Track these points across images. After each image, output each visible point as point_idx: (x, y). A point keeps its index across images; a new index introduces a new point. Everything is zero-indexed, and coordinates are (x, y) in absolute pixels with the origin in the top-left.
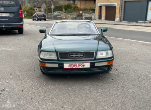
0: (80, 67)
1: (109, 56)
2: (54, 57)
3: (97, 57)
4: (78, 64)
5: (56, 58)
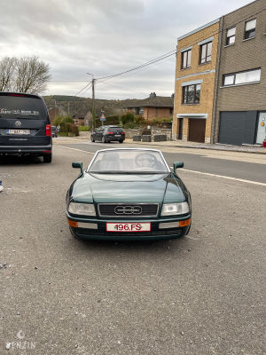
0: (134, 230)
1: (183, 213)
2: (91, 211)
3: (163, 214)
4: (130, 225)
5: (94, 214)
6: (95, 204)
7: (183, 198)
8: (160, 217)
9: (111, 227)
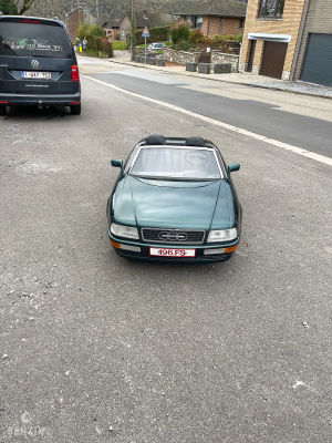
0: (178, 255)
1: (231, 239)
2: (134, 234)
3: (209, 240)
4: (174, 251)
5: (137, 238)
6: (138, 227)
7: (232, 223)
8: (205, 243)
9: (154, 252)
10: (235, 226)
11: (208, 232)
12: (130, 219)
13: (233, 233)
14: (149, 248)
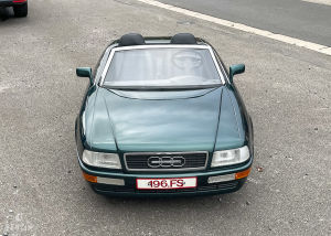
0: (174, 186)
1: (242, 161)
2: (113, 162)
3: (213, 165)
4: (168, 181)
5: (119, 167)
6: (120, 153)
7: (241, 140)
8: (209, 169)
9: (142, 184)
10: (246, 143)
11: (211, 154)
12: (108, 142)
13: (244, 153)
14: (136, 179)
